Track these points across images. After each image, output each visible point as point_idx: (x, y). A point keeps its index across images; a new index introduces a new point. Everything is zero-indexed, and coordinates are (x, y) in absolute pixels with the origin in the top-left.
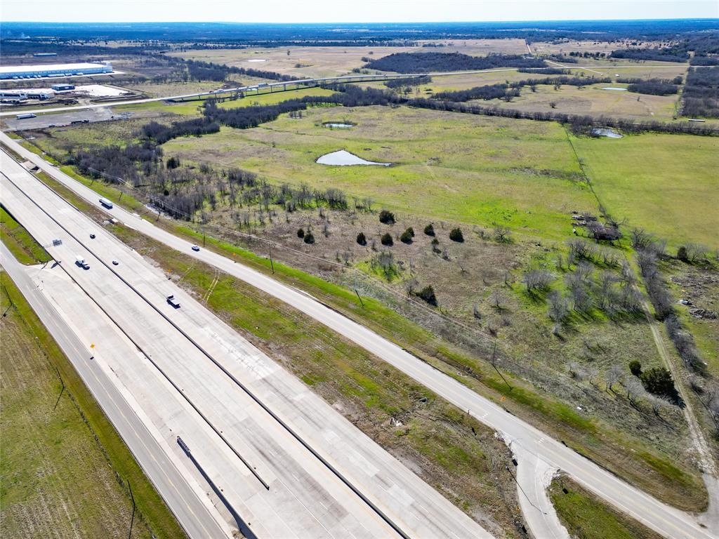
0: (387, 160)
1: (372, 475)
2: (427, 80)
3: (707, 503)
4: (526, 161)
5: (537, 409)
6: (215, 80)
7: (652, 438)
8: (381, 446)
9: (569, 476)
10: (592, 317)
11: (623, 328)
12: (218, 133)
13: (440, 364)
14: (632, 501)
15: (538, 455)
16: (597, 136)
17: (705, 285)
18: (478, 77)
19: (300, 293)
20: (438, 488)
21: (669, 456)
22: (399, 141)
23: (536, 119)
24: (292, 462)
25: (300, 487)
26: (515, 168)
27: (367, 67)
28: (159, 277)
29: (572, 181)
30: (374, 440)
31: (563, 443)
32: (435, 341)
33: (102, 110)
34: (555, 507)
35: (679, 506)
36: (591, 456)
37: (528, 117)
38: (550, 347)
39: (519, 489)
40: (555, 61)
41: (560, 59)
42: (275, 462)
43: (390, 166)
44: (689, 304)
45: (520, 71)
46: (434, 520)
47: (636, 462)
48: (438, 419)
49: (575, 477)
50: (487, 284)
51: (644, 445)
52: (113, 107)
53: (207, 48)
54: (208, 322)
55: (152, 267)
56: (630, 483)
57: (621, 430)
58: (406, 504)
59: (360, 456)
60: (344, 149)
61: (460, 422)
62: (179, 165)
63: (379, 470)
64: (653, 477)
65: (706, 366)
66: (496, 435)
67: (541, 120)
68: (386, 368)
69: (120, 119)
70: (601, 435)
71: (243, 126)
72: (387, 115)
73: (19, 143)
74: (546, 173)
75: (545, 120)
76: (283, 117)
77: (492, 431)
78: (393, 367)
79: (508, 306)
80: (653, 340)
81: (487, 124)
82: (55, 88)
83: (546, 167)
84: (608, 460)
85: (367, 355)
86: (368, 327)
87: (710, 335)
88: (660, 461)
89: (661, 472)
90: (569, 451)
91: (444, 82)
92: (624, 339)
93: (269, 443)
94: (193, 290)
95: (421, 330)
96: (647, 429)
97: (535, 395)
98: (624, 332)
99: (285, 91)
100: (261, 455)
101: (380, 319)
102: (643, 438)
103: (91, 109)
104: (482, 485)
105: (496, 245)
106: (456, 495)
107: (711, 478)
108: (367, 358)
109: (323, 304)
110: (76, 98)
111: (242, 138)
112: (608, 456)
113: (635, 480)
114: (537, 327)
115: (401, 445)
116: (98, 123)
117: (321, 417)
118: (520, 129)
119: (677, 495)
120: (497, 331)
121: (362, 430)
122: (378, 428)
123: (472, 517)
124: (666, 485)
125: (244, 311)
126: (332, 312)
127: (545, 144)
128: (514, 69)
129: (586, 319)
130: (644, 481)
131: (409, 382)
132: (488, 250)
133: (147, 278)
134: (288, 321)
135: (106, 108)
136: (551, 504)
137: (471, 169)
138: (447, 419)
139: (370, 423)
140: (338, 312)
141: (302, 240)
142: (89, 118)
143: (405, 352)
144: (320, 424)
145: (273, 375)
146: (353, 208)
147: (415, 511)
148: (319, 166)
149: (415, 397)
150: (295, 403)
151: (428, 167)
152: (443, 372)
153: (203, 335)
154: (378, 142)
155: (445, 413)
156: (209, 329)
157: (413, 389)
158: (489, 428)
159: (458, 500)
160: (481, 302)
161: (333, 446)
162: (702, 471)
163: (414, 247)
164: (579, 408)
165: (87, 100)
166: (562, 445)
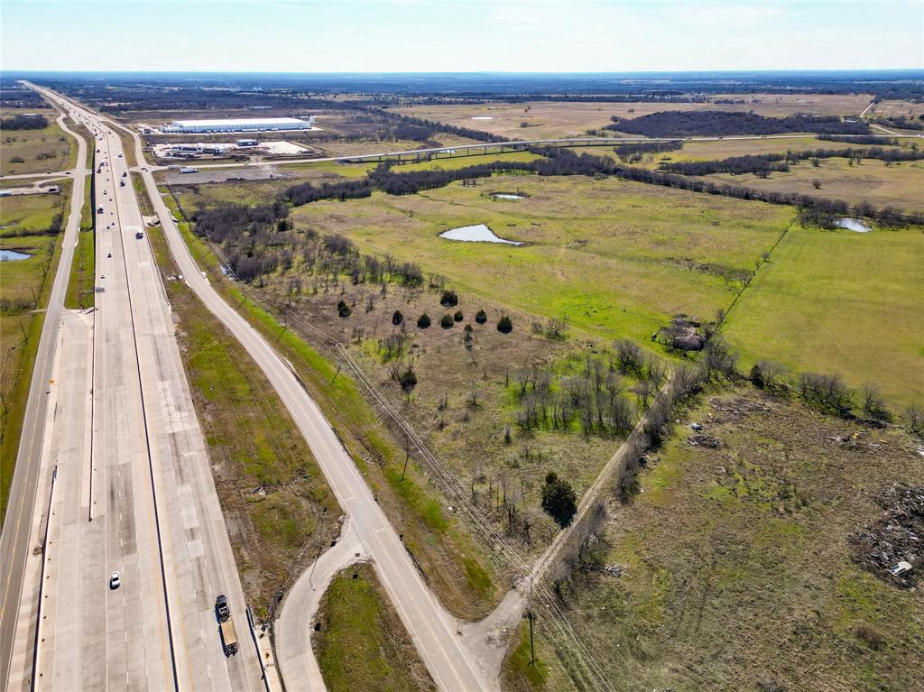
0: (523, 238)
1: (188, 526)
2: (676, 146)
3: (487, 616)
4: (694, 252)
5: (410, 502)
6: (416, 140)
7: (496, 548)
8: (222, 506)
9: (373, 565)
10: (566, 427)
11: (589, 441)
12: (366, 199)
13: (356, 447)
14: (412, 597)
15: (364, 541)
16: (832, 228)
17: (746, 412)
18: (752, 145)
19: (285, 363)
20: (236, 550)
21: (495, 568)
22: (562, 219)
23: (771, 202)
24: (130, 504)
25: (118, 523)
26: (672, 259)
27: (610, 128)
28: (168, 332)
29: (728, 279)
30: (220, 501)
31: (401, 536)
32: (373, 426)
33: (268, 168)
34: (329, 587)
35: (456, 612)
37: (762, 199)
39: (313, 566)
40: (888, 126)
41: (899, 124)
42: (116, 501)
43: (520, 246)
44: (698, 429)
45: (820, 139)
46: (204, 573)
47: (455, 566)
48: (303, 495)
49: (379, 568)
50: (485, 378)
51: (480, 553)
52: (281, 166)
53: (440, 103)
54: (173, 377)
55: (171, 322)
56: (428, 584)
57: (473, 535)
58: (193, 556)
59: (194, 510)
60: (485, 224)
61: (319, 501)
62: (292, 228)
63: (197, 525)
64: (459, 583)
65: (638, 492)
66: (341, 518)
67: (780, 203)
68: (299, 443)
69: (278, 179)
70: (446, 535)
71: (399, 192)
72: (581, 187)
73: (163, 198)
74: (705, 268)
75: (783, 203)
76: (456, 184)
77: (341, 512)
78: (305, 443)
79: (486, 403)
80: (608, 459)
81: (697, 204)
82: (240, 144)
83: (713, 260)
85: (289, 425)
86: (319, 404)
87: (684, 464)
88: (480, 569)
89: (470, 580)
90: (399, 546)
91: (697, 150)
92: (576, 452)
93: (126, 485)
94: (187, 348)
95: (369, 413)
96: (501, 539)
97: (420, 489)
98: (584, 445)
99: (485, 154)
100: (109, 493)
101: (338, 398)
102: (487, 547)
103: (257, 167)
104: (280, 556)
105: (541, 340)
106: (247, 558)
107: (517, 594)
108: (289, 431)
109: (296, 376)
110: (251, 154)
111: (386, 205)
112: (434, 555)
113: (438, 582)
114: (494, 427)
115: (241, 509)
116: (253, 181)
117: (191, 473)
118: (735, 212)
119: (466, 603)
120: (448, 425)
121: (217, 491)
122: (235, 492)
123: (242, 579)
124: (464, 592)
125: (214, 373)
126: (297, 384)
127: (747, 233)
128: (814, 136)
129: (556, 427)
130: (446, 585)
131: (307, 459)
132: (526, 345)
133: (156, 332)
134: (248, 387)
135: (273, 166)
136: (328, 584)
137: (613, 256)
138: (311, 496)
139: (232, 486)
140: (303, 385)
141: (338, 312)
142: (248, 176)
143: (331, 432)
144: (185, 479)
145: (185, 432)
146: (426, 287)
147: (195, 564)
148: (436, 240)
149: (301, 473)
150: (181, 458)
151: (563, 250)
152: (349, 455)
153: (156, 388)
154: (536, 217)
155: (314, 491)
156: (167, 383)
157: (304, 465)
158: (341, 510)
159: (244, 563)
160: (461, 394)
161: (178, 498)
162: (514, 588)
163: (447, 332)
164: (451, 508)
165: (261, 157)
166: (398, 538)
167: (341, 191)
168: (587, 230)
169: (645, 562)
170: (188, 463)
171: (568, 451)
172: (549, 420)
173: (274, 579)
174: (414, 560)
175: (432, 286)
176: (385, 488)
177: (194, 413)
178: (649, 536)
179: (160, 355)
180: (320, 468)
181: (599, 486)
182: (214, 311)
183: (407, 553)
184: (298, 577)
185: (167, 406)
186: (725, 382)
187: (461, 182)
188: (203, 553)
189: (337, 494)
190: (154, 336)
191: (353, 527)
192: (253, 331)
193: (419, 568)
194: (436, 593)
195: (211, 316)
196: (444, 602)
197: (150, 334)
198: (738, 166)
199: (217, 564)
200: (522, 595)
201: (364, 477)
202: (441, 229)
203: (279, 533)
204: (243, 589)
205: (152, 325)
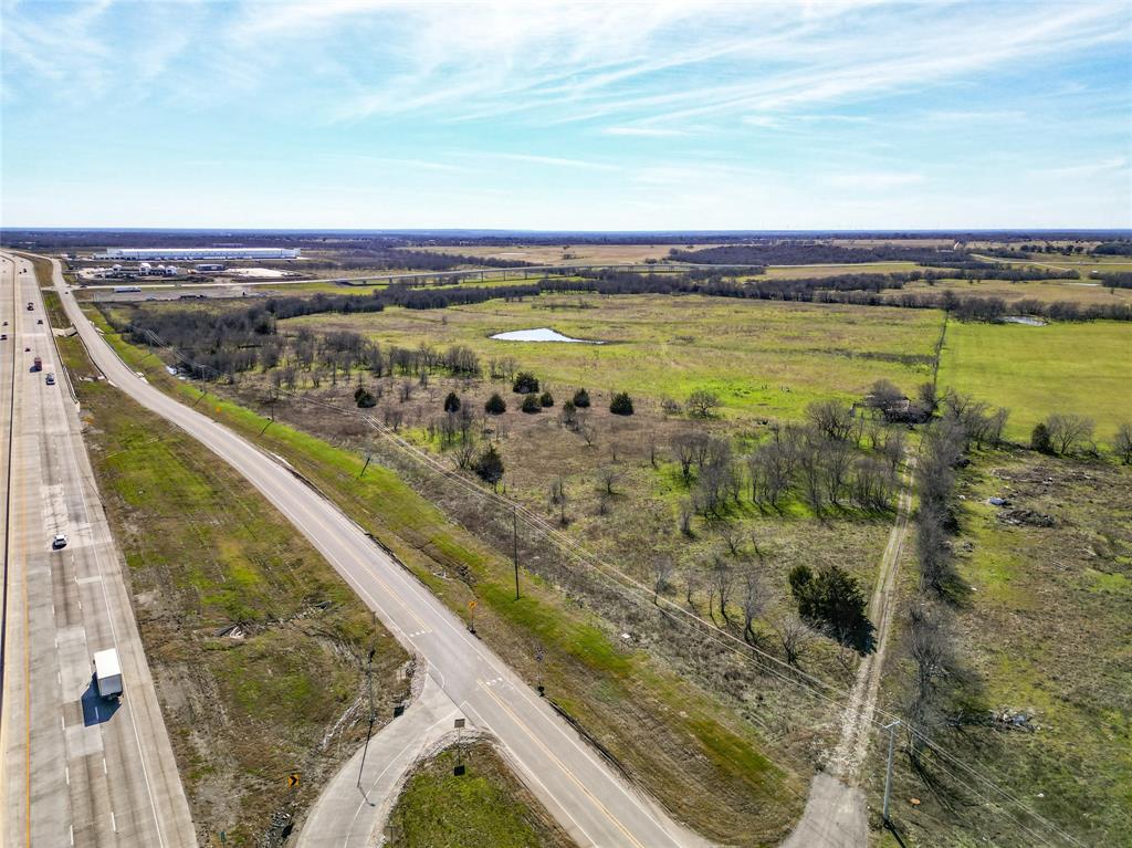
2: (757, 272)
3: (787, 833)
4: (844, 344)
5: (541, 632)
7: (747, 696)
9: (494, 746)
10: (781, 512)
11: (831, 528)
12: (378, 313)
13: (415, 558)
16: (1001, 323)
17: (1063, 483)
19: (274, 459)
20: (179, 737)
21: (761, 733)
22: (647, 323)
23: (905, 306)
26: (816, 350)
27: (671, 259)
28: (71, 430)
29: (907, 364)
30: (147, 650)
31: (541, 689)
32: (442, 528)
34: (402, 797)
35: (712, 831)
36: (582, 719)
38: (658, 548)
39: (358, 756)
40: (990, 256)
41: (1000, 253)
43: (603, 344)
44: (1005, 504)
45: (922, 265)
47: (674, 736)
48: (323, 634)
49: (506, 750)
50: (616, 462)
51: (717, 707)
52: (257, 286)
55: (78, 420)
56: (626, 775)
57: (688, 677)
58: (77, 754)
61: (357, 641)
62: (276, 333)
64: (694, 769)
65: (971, 592)
66: (406, 665)
67: (915, 307)
68: (306, 556)
70: (633, 681)
71: (422, 307)
72: (658, 301)
73: (85, 314)
74: (869, 356)
76: (495, 304)
77: (405, 655)
78: (318, 555)
79: (629, 490)
80: (881, 549)
81: (815, 310)
83: (873, 350)
84: (613, 729)
85: (288, 534)
86: (339, 504)
87: (1018, 549)
88: (730, 738)
89: (718, 760)
90: (541, 709)
91: (783, 273)
92: (819, 543)
94: (101, 446)
95: (431, 511)
96: (749, 680)
97: (555, 610)
98: (828, 533)
101: (371, 496)
102: (726, 695)
103: (223, 287)
104: (281, 742)
105: (684, 420)
106: (203, 751)
107: (835, 782)
108: (286, 541)
109: (294, 473)
110: (216, 276)
111: (407, 317)
112: (620, 721)
113: (646, 770)
114: (658, 519)
115: (192, 663)
116: (218, 299)
117: (88, 608)
118: (867, 315)
119: (725, 809)
120: (574, 521)
121: (141, 634)
122: (180, 634)
123: (191, 794)
124: (712, 788)
125: (148, 473)
126: (297, 482)
127: (895, 328)
128: (913, 263)
129: (764, 513)
130: (666, 775)
131: (324, 577)
132: (662, 425)
133: (50, 430)
134: (208, 488)
135: (247, 286)
136: (398, 790)
137: (736, 349)
138: (339, 635)
139: (172, 625)
140: (307, 483)
141: (356, 404)
142: (210, 294)
143: (366, 538)
144: (75, 618)
145: (84, 549)
146: (487, 377)
147: (79, 769)
148: (486, 341)
149: (314, 599)
150: (71, 587)
151: (665, 348)
152: (405, 568)
153: (37, 494)
154: (613, 323)
155: (343, 626)
156: (57, 488)
157: (320, 588)
158: (405, 652)
159: (197, 760)
160: (583, 482)
161: (54, 651)
162: (821, 768)
163: (535, 417)
164: (626, 636)
165: (229, 279)
166: (535, 695)
167: (343, 304)
168: (687, 331)
169: (1066, 700)
170: (86, 594)
171: (805, 542)
172: (748, 506)
173: (269, 791)
174: (580, 731)
175: (495, 377)
176: (485, 613)
177: (104, 524)
178: (1038, 654)
179: (51, 455)
180: (351, 589)
181: (890, 586)
182: (151, 407)
183: (561, 719)
184: (325, 781)
185: (54, 515)
186: (996, 452)
187: (503, 299)
188: (100, 746)
189: (392, 626)
190: (45, 435)
191: (436, 679)
192: (218, 427)
193: (598, 746)
194: (651, 792)
195: (146, 413)
196: (673, 808)
197: (38, 434)
198: (843, 282)
199: (132, 766)
200: (845, 781)
201: (439, 598)
202: (491, 332)
203: (277, 699)
204: (194, 815)
205: (44, 424)
